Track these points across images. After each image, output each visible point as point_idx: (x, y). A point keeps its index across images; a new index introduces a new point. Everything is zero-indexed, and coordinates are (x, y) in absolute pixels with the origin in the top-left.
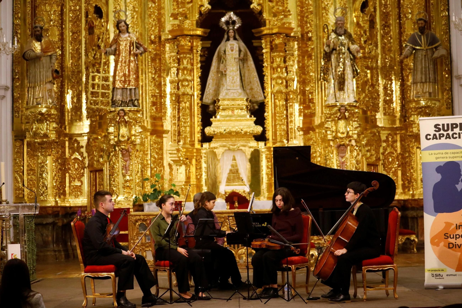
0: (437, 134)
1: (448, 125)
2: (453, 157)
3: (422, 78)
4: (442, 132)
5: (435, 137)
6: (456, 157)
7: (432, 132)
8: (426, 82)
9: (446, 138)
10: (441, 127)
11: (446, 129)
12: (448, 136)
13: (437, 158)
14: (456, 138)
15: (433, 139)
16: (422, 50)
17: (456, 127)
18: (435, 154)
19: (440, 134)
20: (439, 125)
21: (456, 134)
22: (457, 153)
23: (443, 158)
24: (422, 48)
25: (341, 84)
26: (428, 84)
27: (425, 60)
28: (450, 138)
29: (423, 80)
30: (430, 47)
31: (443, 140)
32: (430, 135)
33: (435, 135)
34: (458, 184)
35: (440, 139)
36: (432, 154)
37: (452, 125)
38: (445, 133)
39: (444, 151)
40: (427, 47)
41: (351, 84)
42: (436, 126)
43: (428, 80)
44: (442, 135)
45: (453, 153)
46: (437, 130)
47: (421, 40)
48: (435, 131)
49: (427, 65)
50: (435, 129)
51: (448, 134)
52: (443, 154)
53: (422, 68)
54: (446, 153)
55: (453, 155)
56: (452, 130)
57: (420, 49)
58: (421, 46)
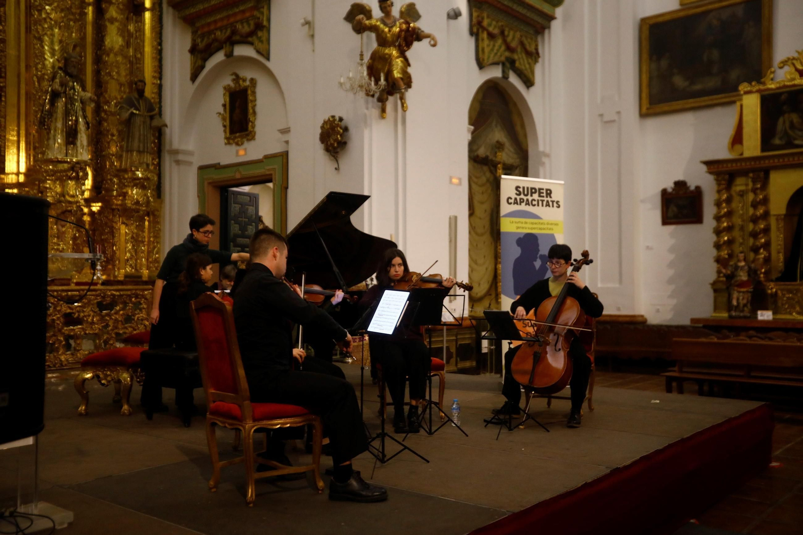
0: (518, 198)
1: (528, 188)
2: (532, 229)
3: (139, 147)
4: (522, 196)
5: (516, 202)
6: (534, 228)
7: (514, 196)
8: (144, 152)
9: (526, 204)
10: (521, 190)
11: (526, 193)
12: (527, 204)
13: (518, 228)
14: (534, 205)
15: (514, 204)
16: (140, 115)
17: (535, 192)
18: (516, 222)
19: (520, 199)
20: (520, 187)
21: (535, 200)
22: (536, 224)
23: (523, 228)
24: (140, 113)
25: (71, 137)
26: (145, 154)
27: (144, 127)
28: (529, 205)
29: (141, 149)
30: (149, 114)
31: (523, 207)
32: (511, 199)
33: (516, 199)
34: (536, 261)
35: (520, 204)
36: (513, 222)
37: (532, 189)
38: (525, 198)
39: (523, 220)
40: (146, 114)
41: (83, 138)
42: (517, 188)
43: (146, 150)
44: (522, 201)
45: (532, 223)
46: (518, 193)
47: (139, 104)
48: (517, 194)
49: (146, 133)
50: (516, 192)
51: (527, 200)
52: (522, 223)
53: (140, 135)
54: (526, 223)
55: (531, 226)
56: (531, 196)
57: (138, 115)
58: (139, 111)
